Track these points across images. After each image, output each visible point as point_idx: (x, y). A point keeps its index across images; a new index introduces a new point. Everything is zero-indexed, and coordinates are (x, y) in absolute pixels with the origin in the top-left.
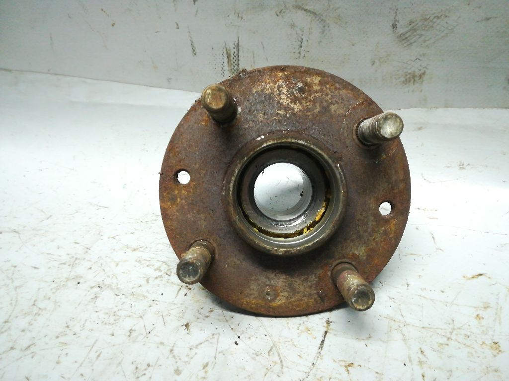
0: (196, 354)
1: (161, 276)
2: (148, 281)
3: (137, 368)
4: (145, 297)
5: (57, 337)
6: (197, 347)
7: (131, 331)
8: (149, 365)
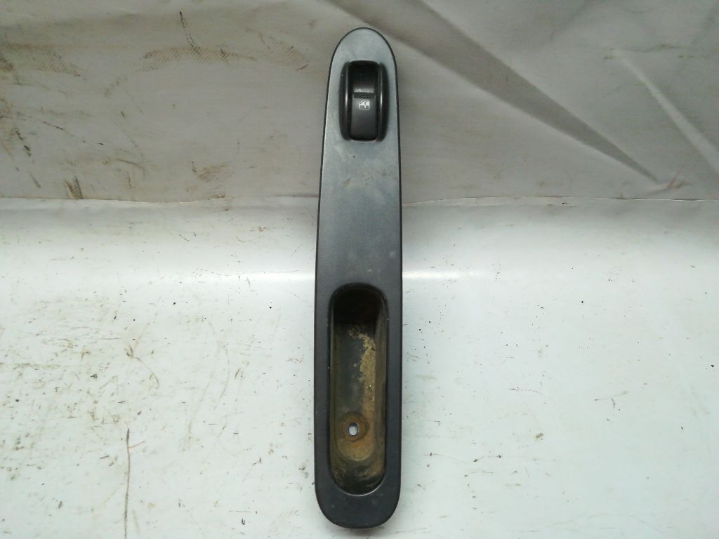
0: (104, 390)
1: (66, 350)
2: (57, 355)
3: (69, 407)
4: (59, 366)
5: (4, 405)
6: (104, 386)
7: (56, 388)
8: (76, 404)
